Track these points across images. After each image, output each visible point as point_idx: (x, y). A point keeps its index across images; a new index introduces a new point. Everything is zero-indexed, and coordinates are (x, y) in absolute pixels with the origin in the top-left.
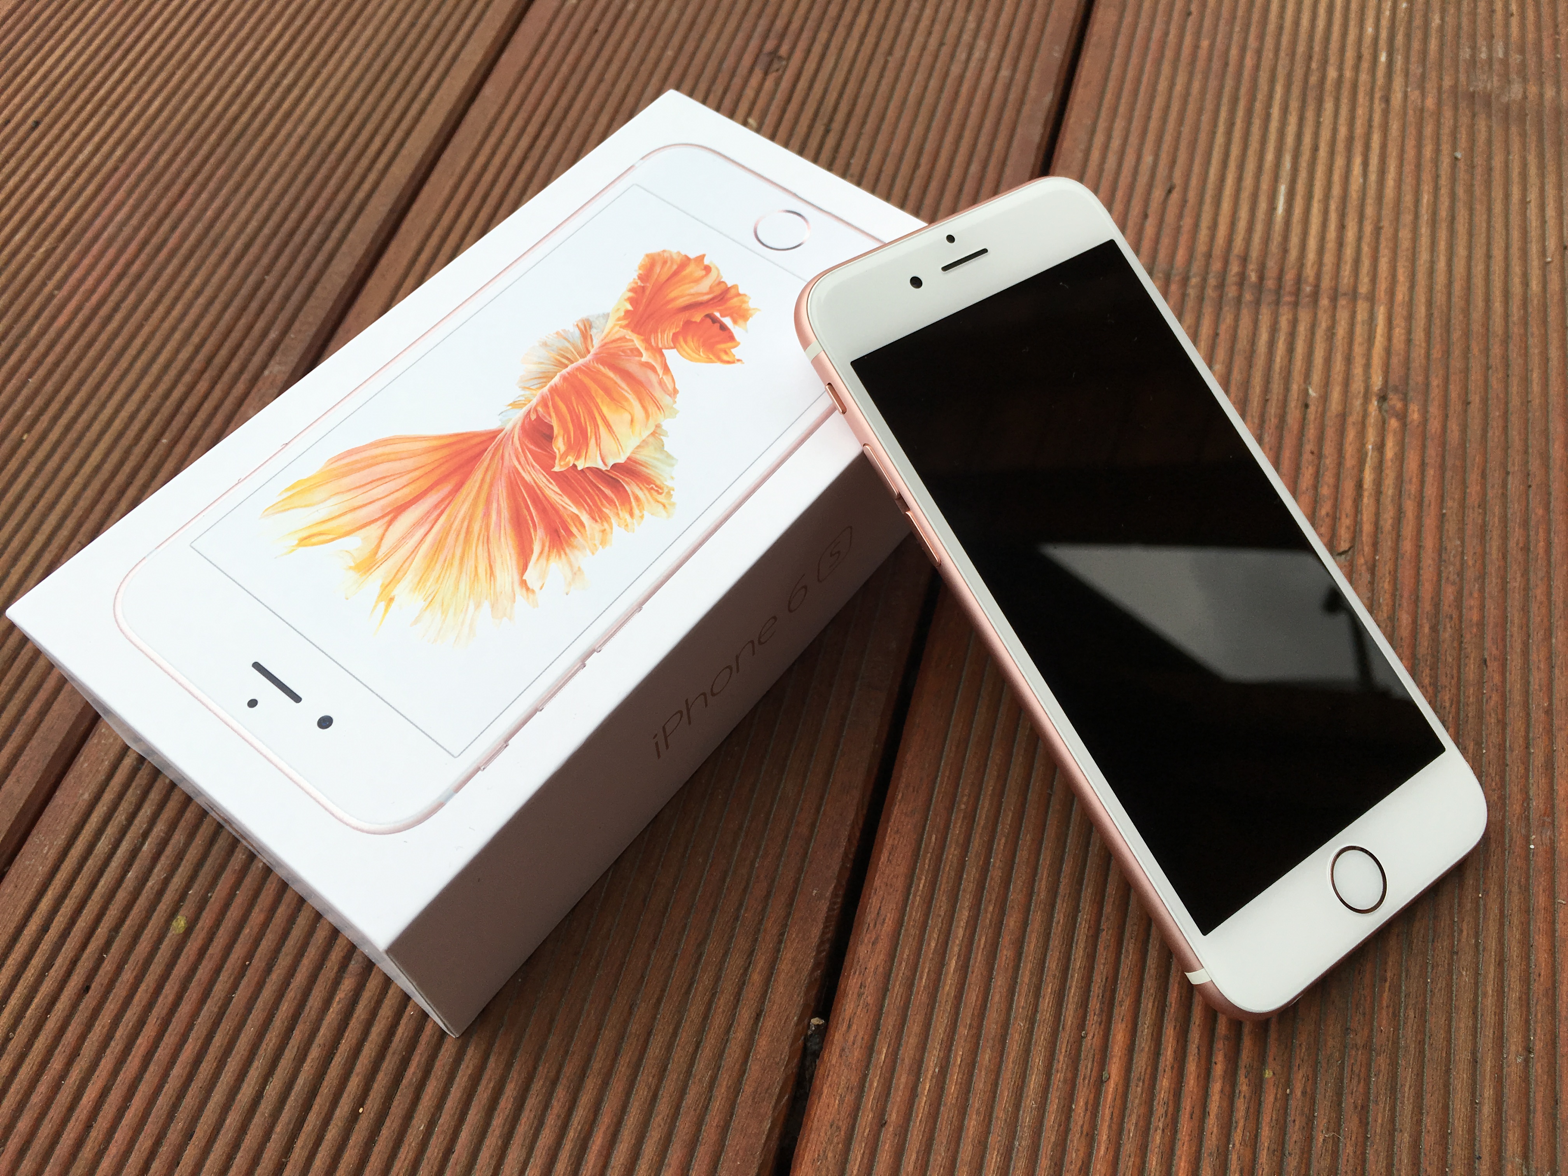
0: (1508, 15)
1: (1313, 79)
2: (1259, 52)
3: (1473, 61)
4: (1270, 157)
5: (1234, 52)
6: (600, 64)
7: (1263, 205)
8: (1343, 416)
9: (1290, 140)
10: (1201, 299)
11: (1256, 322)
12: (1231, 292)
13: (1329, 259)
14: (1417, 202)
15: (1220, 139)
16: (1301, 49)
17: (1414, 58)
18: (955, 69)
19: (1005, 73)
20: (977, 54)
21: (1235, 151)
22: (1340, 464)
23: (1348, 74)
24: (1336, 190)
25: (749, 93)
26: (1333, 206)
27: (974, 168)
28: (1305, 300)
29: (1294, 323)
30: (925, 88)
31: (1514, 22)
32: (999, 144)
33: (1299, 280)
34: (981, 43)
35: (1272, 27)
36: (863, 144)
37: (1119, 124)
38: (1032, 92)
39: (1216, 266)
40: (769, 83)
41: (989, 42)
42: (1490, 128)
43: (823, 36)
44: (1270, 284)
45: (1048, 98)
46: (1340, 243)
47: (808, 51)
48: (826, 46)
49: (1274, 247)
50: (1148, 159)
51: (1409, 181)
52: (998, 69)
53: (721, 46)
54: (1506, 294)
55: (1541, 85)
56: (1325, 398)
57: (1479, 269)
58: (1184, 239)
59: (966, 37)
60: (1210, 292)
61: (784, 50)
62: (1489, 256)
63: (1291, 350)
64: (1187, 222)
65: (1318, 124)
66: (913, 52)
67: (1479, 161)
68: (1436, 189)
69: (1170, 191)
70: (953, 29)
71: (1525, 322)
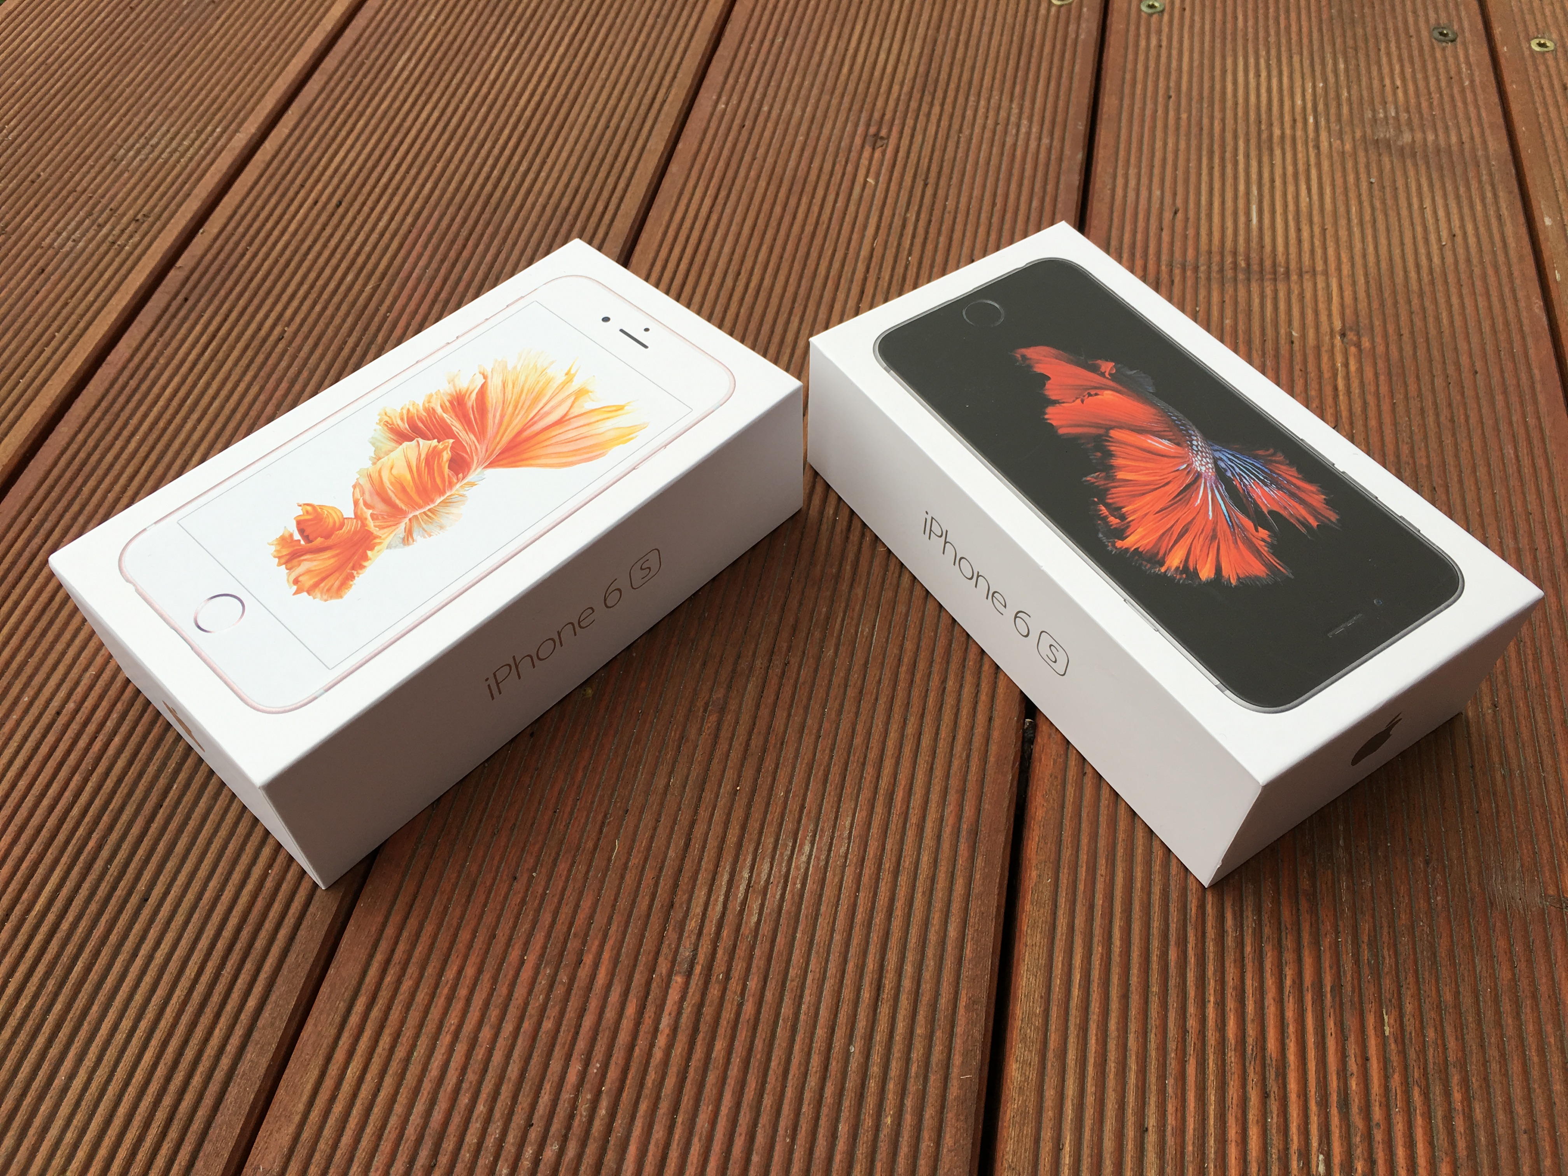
0: (1395, 88)
1: (1264, 136)
2: (1223, 120)
3: (1375, 119)
4: (1242, 188)
5: (1206, 121)
6: (751, 147)
7: (1242, 219)
8: (1318, 348)
9: (1254, 176)
10: (1209, 279)
11: (1249, 292)
12: (1229, 274)
13: (1293, 250)
14: (1348, 212)
15: (1205, 177)
16: (1252, 116)
17: (1333, 118)
18: (1009, 141)
19: (1045, 141)
20: (1023, 130)
21: (1217, 185)
22: (1320, 377)
23: (1288, 132)
24: (1291, 207)
25: (864, 162)
26: (1290, 217)
27: (1035, 204)
28: (1281, 277)
29: (1276, 292)
30: (990, 153)
31: (1400, 93)
32: (1050, 188)
33: (1274, 264)
34: (1025, 122)
35: (1229, 103)
36: (953, 191)
37: (1132, 171)
38: (1067, 152)
39: (1216, 259)
40: (877, 154)
41: (1031, 121)
42: (1392, 162)
43: (910, 122)
44: (1255, 267)
45: (1080, 156)
46: (1299, 241)
47: (901, 133)
48: (914, 129)
49: (1254, 244)
50: (1157, 193)
51: (1340, 199)
52: (1040, 139)
53: (836, 132)
54: (1418, 266)
55: (1424, 132)
56: (1303, 336)
57: (1397, 252)
58: (1190, 243)
59: (1013, 119)
60: (1214, 275)
61: (883, 133)
62: (1402, 244)
63: (1276, 308)
64: (1191, 232)
65: (1272, 166)
66: (977, 130)
67: (1387, 183)
68: (1360, 203)
69: (1176, 213)
70: (1003, 114)
71: (1432, 282)
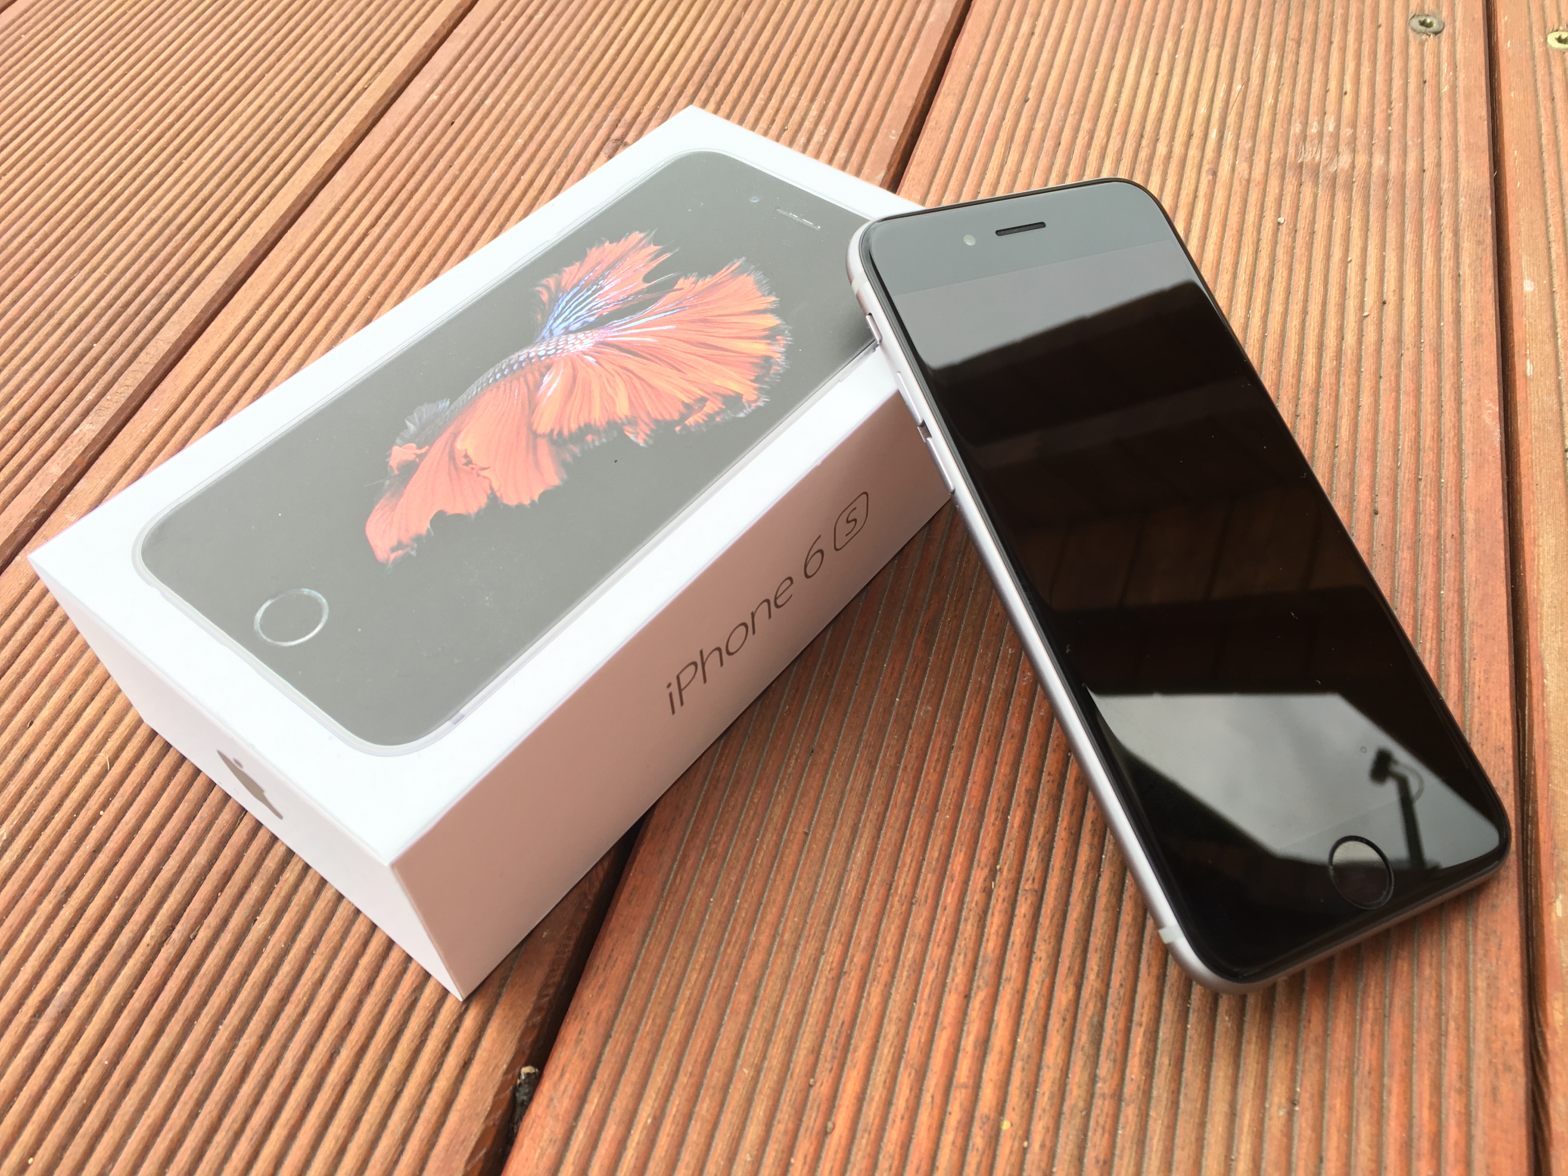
0: (1342, 93)
3: (1304, 136)
5: (1067, 134)
14: (1236, 264)
16: (1134, 127)
17: (1245, 132)
23: (1179, 147)
31: (1348, 100)
42: (1315, 196)
53: (571, 134)
54: (1320, 347)
55: (1370, 155)
57: (1294, 323)
61: (630, 137)
62: (1305, 312)
67: (1302, 224)
68: (1257, 251)
71: (1338, 372)
